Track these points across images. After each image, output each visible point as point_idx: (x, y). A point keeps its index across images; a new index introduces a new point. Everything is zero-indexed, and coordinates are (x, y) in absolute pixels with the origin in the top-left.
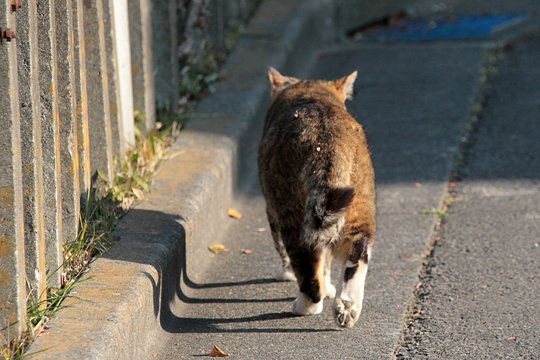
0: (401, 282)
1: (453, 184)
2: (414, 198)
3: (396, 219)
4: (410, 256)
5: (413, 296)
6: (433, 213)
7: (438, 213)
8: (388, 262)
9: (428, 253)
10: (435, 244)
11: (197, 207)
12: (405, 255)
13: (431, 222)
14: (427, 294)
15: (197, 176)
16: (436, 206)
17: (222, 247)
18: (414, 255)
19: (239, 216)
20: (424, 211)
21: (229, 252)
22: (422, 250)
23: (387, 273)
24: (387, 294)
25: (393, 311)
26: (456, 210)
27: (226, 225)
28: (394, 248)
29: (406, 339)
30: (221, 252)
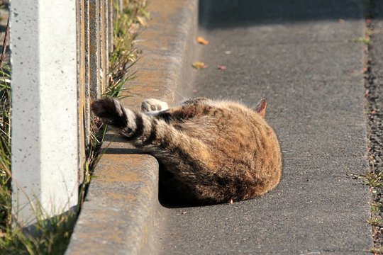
0: (352, 89)
1: (369, 21)
2: (342, 31)
3: (332, 45)
4: (352, 72)
5: (365, 99)
6: (360, 42)
7: (364, 42)
8: (337, 75)
9: (366, 69)
10: (369, 63)
11: (186, 32)
12: (348, 71)
13: (360, 48)
14: (377, 98)
15: (180, 10)
16: (360, 36)
17: (202, 64)
18: (355, 71)
19: (206, 42)
20: (354, 39)
21: (207, 69)
22: (360, 67)
23: (339, 83)
24: (345, 98)
25: (354, 109)
26: (378, 39)
27: (199, 49)
28: (338, 66)
29: (373, 128)
30: (202, 68)
